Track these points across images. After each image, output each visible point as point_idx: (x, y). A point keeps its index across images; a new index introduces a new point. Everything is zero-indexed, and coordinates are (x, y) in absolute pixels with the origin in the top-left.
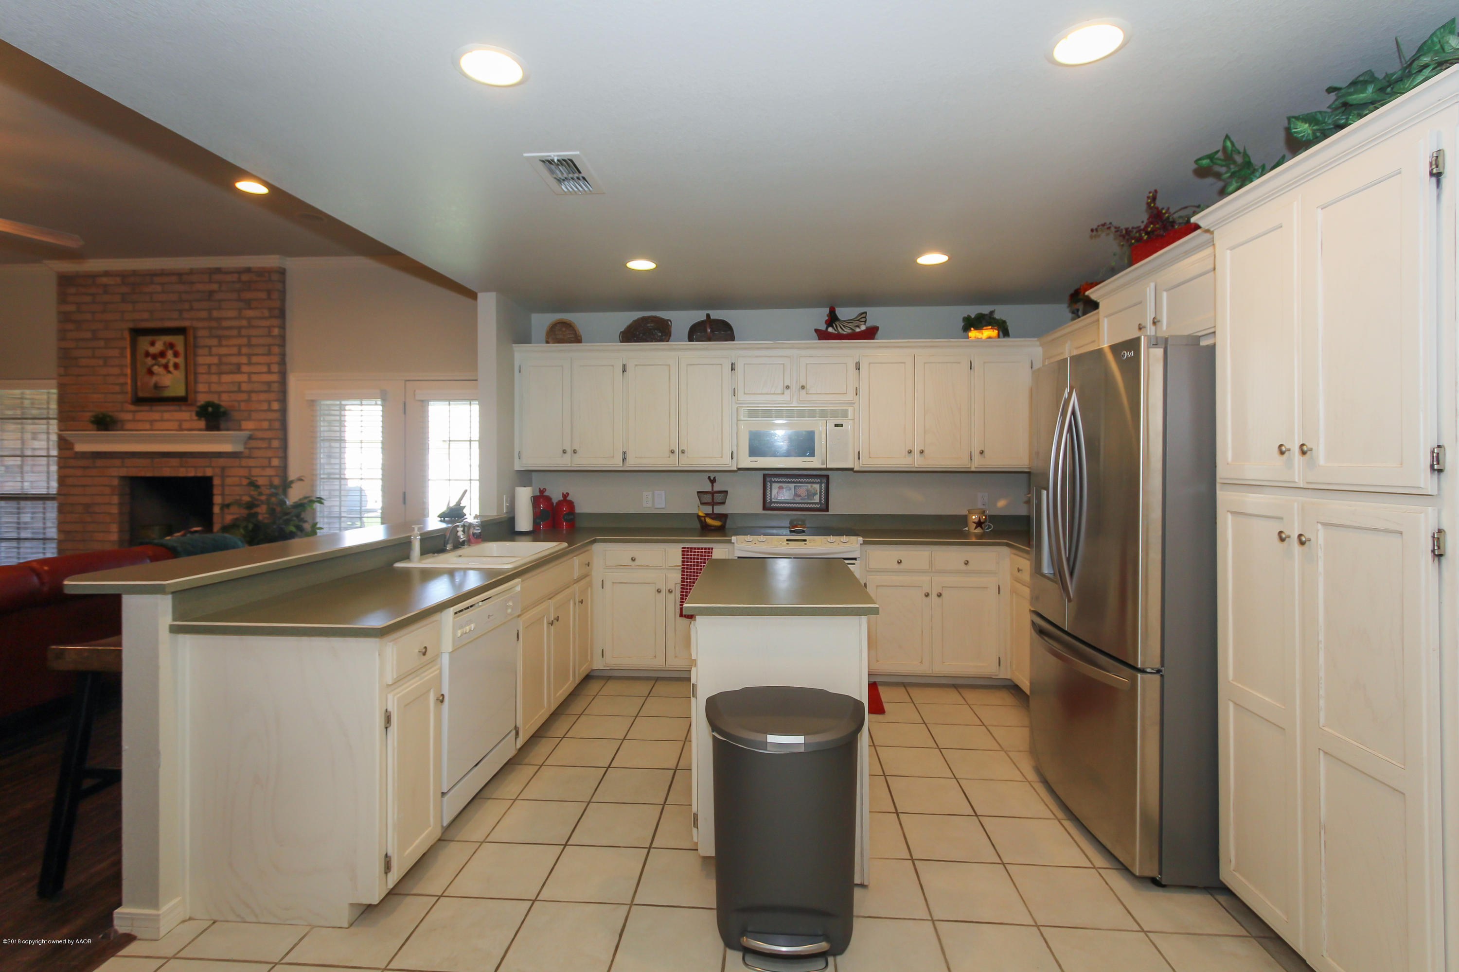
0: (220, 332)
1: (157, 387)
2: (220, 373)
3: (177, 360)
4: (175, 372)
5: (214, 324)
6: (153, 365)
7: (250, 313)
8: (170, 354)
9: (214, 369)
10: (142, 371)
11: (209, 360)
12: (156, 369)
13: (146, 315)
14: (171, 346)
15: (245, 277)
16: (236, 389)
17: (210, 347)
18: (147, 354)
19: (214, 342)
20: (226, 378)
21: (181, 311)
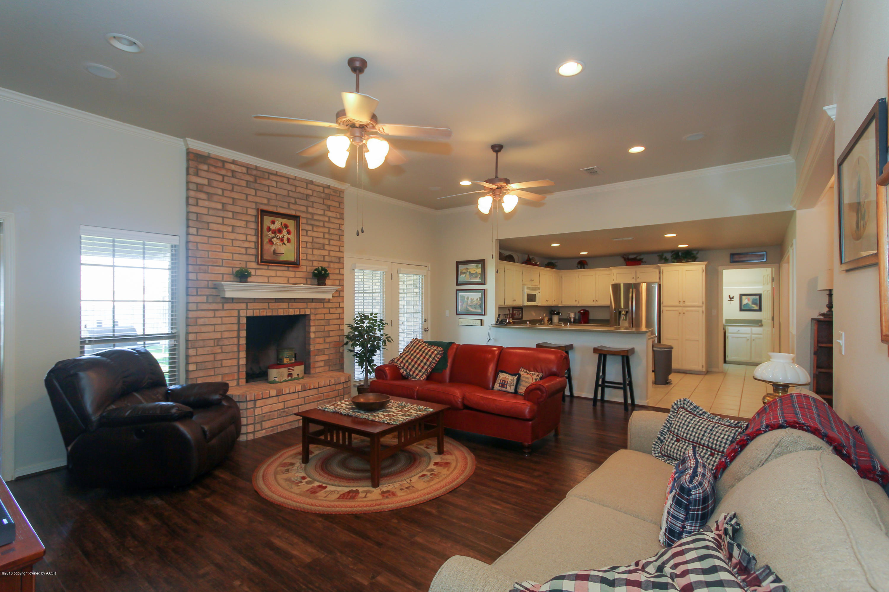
0: (313, 222)
1: (275, 252)
2: (313, 249)
3: (289, 236)
4: (288, 244)
5: (309, 216)
6: (273, 238)
7: (329, 214)
8: (285, 231)
9: (309, 245)
10: (266, 240)
11: (306, 239)
12: (274, 240)
13: (265, 201)
14: (286, 226)
15: (327, 191)
16: (322, 259)
17: (307, 231)
18: (269, 229)
19: (310, 228)
20: (316, 252)
21: (289, 203)
